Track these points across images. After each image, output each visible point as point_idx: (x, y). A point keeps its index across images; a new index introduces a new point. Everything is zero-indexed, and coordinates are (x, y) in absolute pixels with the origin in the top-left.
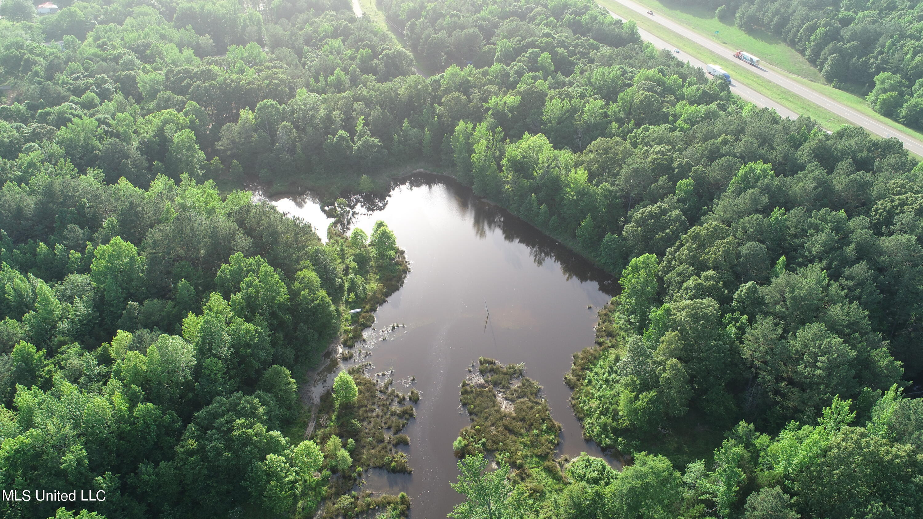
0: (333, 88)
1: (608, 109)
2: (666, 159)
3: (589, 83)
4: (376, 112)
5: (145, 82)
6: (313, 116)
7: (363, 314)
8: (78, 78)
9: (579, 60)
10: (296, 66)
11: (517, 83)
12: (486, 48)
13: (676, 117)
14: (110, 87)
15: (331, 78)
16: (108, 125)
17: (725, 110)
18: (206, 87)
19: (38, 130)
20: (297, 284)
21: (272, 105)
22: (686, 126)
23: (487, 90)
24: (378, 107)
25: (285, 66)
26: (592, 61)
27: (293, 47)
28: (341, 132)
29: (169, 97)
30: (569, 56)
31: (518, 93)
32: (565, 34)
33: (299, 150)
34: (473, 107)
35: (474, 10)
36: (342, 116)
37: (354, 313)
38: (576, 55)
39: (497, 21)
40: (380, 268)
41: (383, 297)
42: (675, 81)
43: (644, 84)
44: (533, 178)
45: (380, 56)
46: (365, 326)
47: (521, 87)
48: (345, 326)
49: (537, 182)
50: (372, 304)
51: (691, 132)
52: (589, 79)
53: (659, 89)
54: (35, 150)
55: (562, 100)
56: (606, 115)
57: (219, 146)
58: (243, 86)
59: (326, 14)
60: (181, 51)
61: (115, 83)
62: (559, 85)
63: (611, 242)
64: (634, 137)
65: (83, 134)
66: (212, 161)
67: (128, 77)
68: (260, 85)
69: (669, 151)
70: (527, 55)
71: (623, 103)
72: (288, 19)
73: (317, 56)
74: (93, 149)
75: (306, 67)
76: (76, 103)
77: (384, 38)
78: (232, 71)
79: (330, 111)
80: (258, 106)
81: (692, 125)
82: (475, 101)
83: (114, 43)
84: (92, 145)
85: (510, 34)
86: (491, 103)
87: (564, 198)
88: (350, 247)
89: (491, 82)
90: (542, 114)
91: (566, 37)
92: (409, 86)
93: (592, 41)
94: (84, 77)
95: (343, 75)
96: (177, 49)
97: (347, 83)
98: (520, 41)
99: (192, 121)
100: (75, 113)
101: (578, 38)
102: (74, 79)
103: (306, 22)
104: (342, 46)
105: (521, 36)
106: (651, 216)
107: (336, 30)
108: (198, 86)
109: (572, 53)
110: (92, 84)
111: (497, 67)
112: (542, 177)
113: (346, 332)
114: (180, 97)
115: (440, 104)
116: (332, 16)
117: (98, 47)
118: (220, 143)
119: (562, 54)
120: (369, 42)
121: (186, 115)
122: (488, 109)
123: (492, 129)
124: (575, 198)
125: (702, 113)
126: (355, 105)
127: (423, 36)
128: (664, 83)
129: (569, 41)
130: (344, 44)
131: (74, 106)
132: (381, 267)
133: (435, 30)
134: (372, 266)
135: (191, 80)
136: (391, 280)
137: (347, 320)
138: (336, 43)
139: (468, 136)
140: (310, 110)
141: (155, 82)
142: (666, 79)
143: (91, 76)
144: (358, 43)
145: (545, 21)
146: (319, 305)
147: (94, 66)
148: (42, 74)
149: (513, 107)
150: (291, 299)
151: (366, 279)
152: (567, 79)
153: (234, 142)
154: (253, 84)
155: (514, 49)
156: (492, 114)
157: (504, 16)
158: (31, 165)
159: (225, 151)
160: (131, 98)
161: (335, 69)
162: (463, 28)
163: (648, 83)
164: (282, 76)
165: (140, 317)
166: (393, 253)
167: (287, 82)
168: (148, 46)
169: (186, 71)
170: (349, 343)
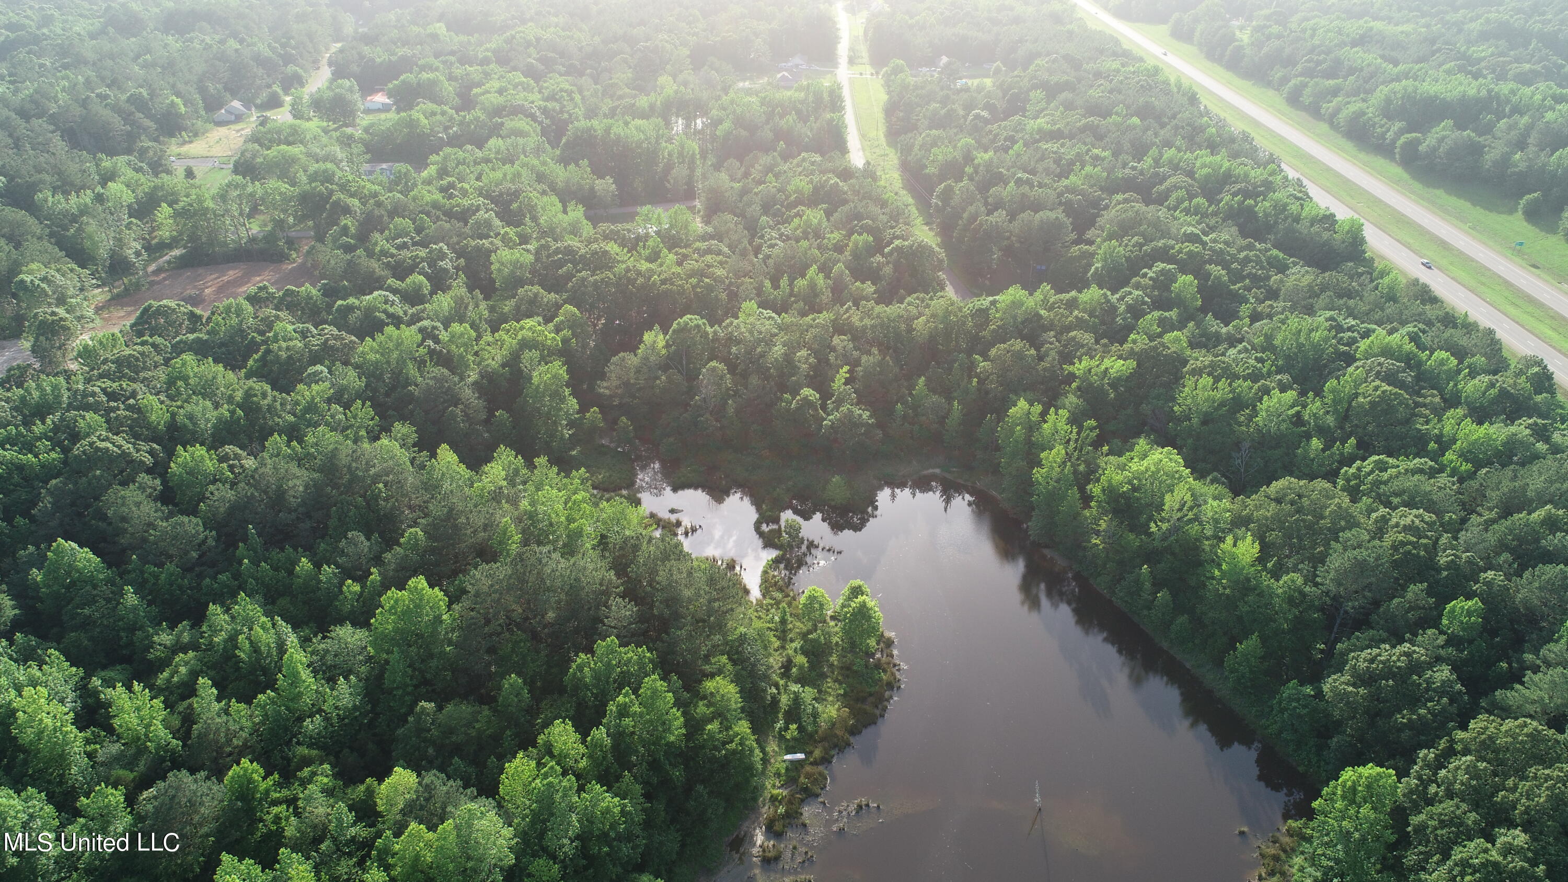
0: (801, 304)
1: (1304, 406)
2: (1425, 545)
3: (1268, 346)
4: (870, 360)
5: (502, 264)
6: (762, 355)
7: (808, 768)
8: (404, 246)
9: (1249, 290)
10: (744, 254)
11: (1130, 329)
12: (1075, 250)
13: (1444, 444)
14: (449, 266)
15: (801, 283)
16: (437, 341)
17: (1547, 440)
18: (596, 282)
19: (331, 342)
20: (702, 709)
21: (698, 326)
22: (1466, 467)
23: (1074, 338)
24: (875, 351)
25: (726, 250)
26: (1273, 294)
27: (742, 215)
28: (807, 392)
29: (536, 295)
30: (1230, 281)
31: (1132, 354)
32: (1225, 236)
33: (731, 411)
34: (1045, 369)
35: (1058, 170)
36: (811, 360)
37: (791, 761)
38: (1243, 278)
39: (1099, 196)
40: (847, 670)
41: (847, 735)
42: (1442, 362)
43: (1380, 364)
44: (1150, 535)
45: (886, 250)
46: (809, 794)
47: (1138, 341)
48: (774, 786)
49: (1156, 543)
50: (825, 749)
51: (1474, 484)
52: (1269, 338)
53: (1408, 377)
54: (321, 379)
55: (1217, 380)
56: (1298, 420)
57: (604, 388)
58: (654, 284)
59: (804, 160)
60: (565, 212)
61: (458, 258)
62: (1208, 339)
63: (1298, 700)
64: (1356, 476)
65: (395, 355)
66: (588, 415)
67: (478, 249)
68: (682, 286)
69: (1431, 525)
70: (1151, 274)
71: (1334, 400)
72: (741, 159)
73: (781, 235)
74: (408, 382)
75: (761, 256)
76: (395, 291)
77: (896, 216)
78: (640, 254)
79: (792, 348)
80: (675, 326)
81: (1478, 465)
82: (1049, 359)
83: (466, 186)
84: (407, 374)
85: (1123, 230)
86: (1080, 367)
87: (1205, 585)
88: (796, 616)
89: (1080, 324)
90: (1174, 399)
91: (1226, 243)
92: (933, 316)
93: (1275, 252)
94: (414, 244)
95: (820, 280)
96: (560, 205)
97: (827, 296)
98: (1141, 245)
99: (565, 341)
100: (391, 310)
101: (1250, 247)
102: (399, 248)
103: (769, 169)
104: (825, 224)
105: (1143, 235)
106: (1389, 671)
107: (816, 190)
108: (584, 279)
109: (1237, 277)
110: (423, 260)
111: (1092, 294)
112: (1165, 537)
113: (774, 799)
114: (553, 296)
115: (986, 358)
116: (813, 163)
117: (443, 190)
118: (605, 384)
119: (1218, 278)
120: (870, 222)
121: (558, 330)
122: (1072, 377)
123: (1075, 420)
124: (1228, 591)
125: (1499, 443)
126: (836, 340)
127: (965, 215)
128: (1420, 364)
129: (1233, 251)
130: (828, 220)
131: (391, 297)
132: (848, 668)
133: (986, 204)
134: (832, 665)
135: (575, 267)
136: (863, 700)
137: (778, 775)
138: (814, 216)
139: (1032, 428)
140: (759, 341)
141: (516, 264)
142: (1424, 355)
143: (424, 244)
144: (852, 223)
145: (1186, 204)
146: (734, 752)
147: (431, 227)
148: (353, 230)
149: (1119, 379)
150: (689, 736)
151: (820, 692)
152: (1224, 330)
153: (626, 384)
154: (672, 284)
155: (1128, 259)
156: (1079, 388)
157: (1112, 187)
158: (311, 407)
159: (611, 397)
160: (477, 292)
161: (808, 266)
162: (1037, 207)
163: (1388, 363)
164: (720, 272)
165: (435, 732)
166: (872, 642)
167: (727, 282)
168: (516, 194)
169: (569, 251)
170: (778, 827)
